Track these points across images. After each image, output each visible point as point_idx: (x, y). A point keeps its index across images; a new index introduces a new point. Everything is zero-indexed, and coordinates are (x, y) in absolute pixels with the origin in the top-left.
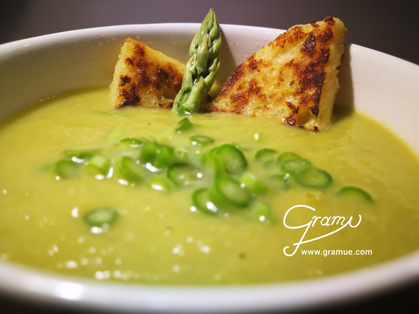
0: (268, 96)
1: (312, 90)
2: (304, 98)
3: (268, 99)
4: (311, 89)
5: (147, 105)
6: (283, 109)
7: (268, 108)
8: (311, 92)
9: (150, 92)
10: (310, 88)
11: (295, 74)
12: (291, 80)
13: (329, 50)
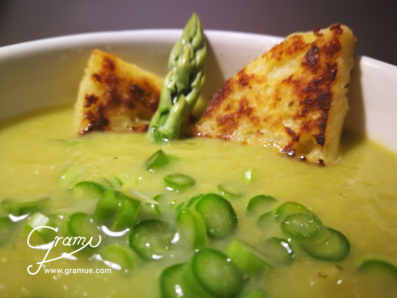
0: (261, 119)
1: (316, 114)
2: (306, 122)
3: (262, 123)
4: (315, 112)
5: (117, 129)
6: (280, 135)
7: (262, 134)
8: (315, 116)
9: (122, 113)
10: (313, 110)
11: (294, 93)
12: (290, 100)
13: (336, 65)
